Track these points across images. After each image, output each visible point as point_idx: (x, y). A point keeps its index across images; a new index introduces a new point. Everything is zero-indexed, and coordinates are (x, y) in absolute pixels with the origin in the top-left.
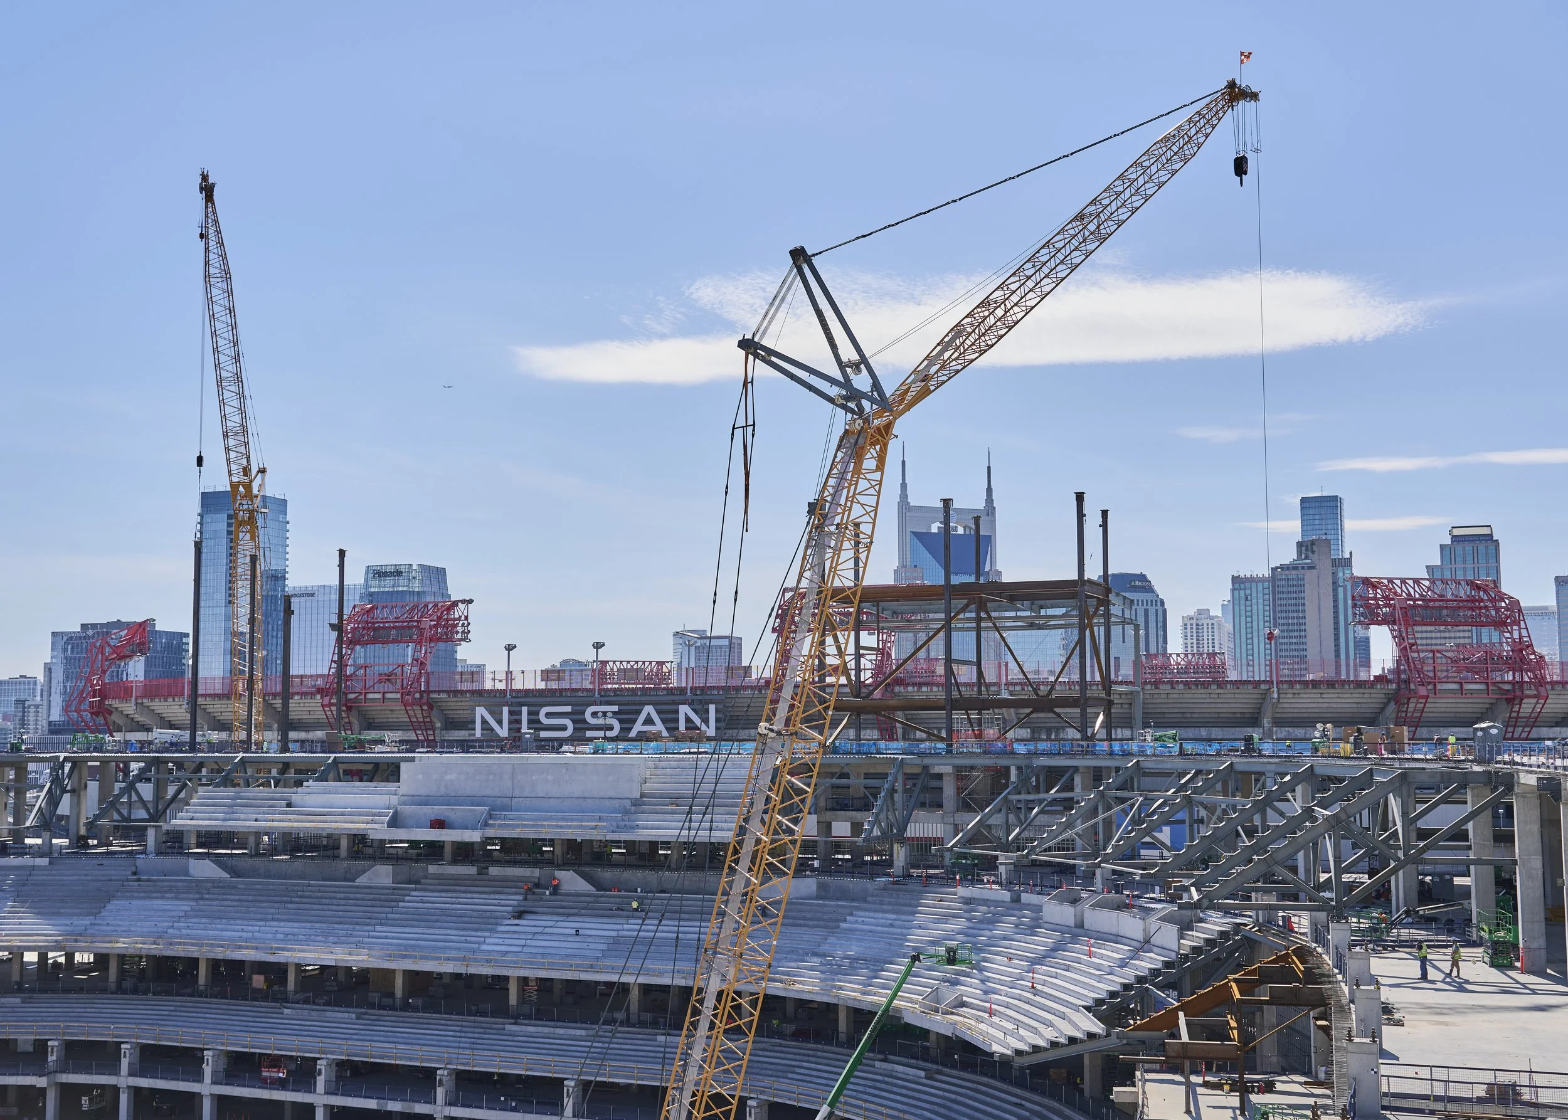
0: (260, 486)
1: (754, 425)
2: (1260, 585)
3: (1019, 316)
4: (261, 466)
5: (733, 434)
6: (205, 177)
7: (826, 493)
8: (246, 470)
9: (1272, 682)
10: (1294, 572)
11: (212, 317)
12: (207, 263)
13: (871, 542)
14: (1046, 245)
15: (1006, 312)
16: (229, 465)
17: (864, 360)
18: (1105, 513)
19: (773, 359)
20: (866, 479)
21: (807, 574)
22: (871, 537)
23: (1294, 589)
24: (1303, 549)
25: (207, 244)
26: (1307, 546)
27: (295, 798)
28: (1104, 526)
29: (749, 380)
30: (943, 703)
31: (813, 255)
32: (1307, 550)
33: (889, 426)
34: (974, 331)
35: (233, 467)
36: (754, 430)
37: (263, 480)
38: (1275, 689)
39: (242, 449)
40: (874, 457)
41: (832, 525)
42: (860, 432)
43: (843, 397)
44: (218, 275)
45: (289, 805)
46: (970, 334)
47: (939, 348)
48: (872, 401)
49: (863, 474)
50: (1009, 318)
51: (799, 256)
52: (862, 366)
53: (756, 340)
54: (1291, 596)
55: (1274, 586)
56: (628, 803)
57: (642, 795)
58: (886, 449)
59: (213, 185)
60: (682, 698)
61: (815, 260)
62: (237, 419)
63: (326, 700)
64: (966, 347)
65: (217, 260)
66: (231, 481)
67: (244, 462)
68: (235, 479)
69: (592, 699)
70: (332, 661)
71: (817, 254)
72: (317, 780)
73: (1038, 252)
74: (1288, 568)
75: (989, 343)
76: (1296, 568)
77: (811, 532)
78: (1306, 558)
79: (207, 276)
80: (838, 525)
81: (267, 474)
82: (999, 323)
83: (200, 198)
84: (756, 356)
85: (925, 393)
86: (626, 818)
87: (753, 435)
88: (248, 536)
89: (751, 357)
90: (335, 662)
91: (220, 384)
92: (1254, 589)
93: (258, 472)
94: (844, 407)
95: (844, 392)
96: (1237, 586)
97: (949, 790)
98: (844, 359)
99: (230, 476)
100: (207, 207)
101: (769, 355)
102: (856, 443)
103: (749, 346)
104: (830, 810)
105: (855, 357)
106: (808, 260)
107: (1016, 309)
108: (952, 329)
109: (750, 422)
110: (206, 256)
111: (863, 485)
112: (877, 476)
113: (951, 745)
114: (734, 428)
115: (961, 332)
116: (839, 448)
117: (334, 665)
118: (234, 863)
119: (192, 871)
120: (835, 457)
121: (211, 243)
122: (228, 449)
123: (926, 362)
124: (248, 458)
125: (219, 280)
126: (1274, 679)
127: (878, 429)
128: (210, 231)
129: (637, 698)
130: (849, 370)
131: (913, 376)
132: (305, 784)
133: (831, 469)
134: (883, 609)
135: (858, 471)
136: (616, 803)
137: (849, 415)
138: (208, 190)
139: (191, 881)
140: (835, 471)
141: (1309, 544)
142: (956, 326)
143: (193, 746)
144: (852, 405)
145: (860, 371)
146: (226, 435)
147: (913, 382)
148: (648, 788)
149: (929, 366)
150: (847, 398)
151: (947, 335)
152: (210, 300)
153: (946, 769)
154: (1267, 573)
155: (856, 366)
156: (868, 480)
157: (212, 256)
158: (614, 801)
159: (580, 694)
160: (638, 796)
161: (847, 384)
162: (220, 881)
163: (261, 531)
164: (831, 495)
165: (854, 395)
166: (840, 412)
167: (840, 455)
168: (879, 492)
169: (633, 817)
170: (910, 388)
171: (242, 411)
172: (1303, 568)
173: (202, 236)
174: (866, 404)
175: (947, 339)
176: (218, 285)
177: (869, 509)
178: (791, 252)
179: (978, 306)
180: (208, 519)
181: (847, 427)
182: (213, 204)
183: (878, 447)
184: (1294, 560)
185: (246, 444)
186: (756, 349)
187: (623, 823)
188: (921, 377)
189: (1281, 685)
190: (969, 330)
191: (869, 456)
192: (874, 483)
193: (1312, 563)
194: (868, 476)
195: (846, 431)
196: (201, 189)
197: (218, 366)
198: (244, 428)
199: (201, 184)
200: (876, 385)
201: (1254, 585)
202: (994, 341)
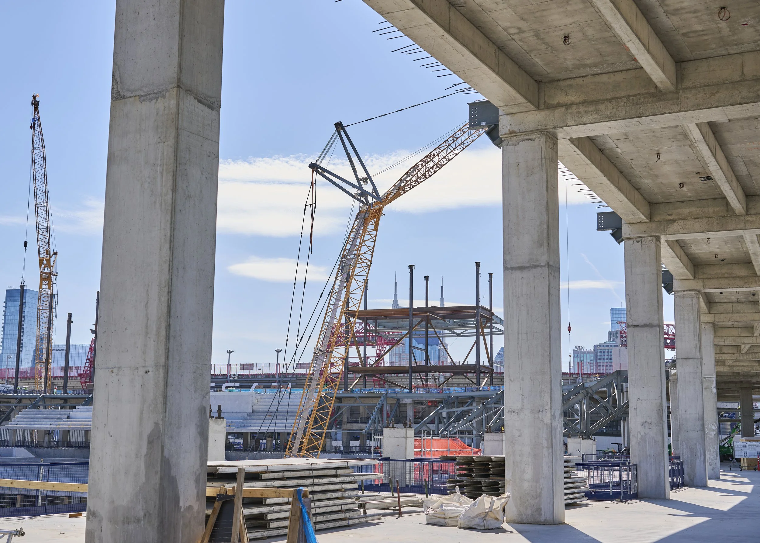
0: (54, 261)
1: (315, 204)
2: (588, 355)
3: (445, 163)
4: (55, 251)
5: (305, 208)
6: (34, 98)
7: (350, 240)
8: (48, 252)
9: (579, 374)
10: (607, 348)
11: (34, 170)
12: (33, 142)
13: (371, 264)
14: (459, 131)
15: (439, 161)
16: (39, 248)
17: (369, 177)
18: (491, 275)
19: (326, 174)
20: (370, 234)
21: (339, 278)
22: (371, 261)
23: (607, 357)
24: (612, 335)
25: (34, 132)
26: (614, 334)
27: (71, 414)
28: (490, 281)
29: (314, 183)
30: (407, 369)
31: (346, 126)
32: (613, 336)
33: (380, 209)
34: (423, 167)
35: (41, 250)
36: (315, 206)
37: (55, 258)
38: (580, 377)
39: (47, 240)
40: (373, 224)
41: (352, 255)
42: (366, 211)
43: (359, 194)
44: (39, 149)
45: (68, 417)
46: (420, 169)
47: (406, 175)
48: (373, 197)
49: (368, 232)
50: (440, 164)
51: (339, 126)
52: (368, 180)
53: (318, 164)
54: (604, 361)
55: (596, 356)
56: (246, 415)
57: (253, 411)
58: (379, 221)
59: (39, 102)
60: (273, 379)
61: (346, 129)
62: (45, 224)
63: (83, 379)
64: (419, 176)
65: (38, 141)
66: (39, 257)
67: (47, 247)
68: (41, 256)
69: (226, 380)
70: (87, 359)
71: (348, 126)
72: (84, 405)
73: (455, 134)
74: (603, 346)
75: (430, 174)
76: (607, 346)
77: (342, 259)
78: (613, 340)
79: (33, 148)
80: (355, 254)
81: (58, 256)
82: (435, 166)
83: (31, 108)
84: (317, 172)
85: (398, 195)
86: (245, 422)
87: (315, 208)
88: (47, 287)
89: (315, 173)
90: (89, 359)
91: (36, 206)
92: (585, 357)
93: (53, 254)
94: (359, 200)
95: (359, 192)
96: (576, 355)
97: (410, 413)
98: (360, 177)
99: (39, 254)
100: (35, 112)
101: (324, 172)
102: (365, 216)
103: (314, 167)
104: (349, 423)
105: (365, 176)
106: (343, 128)
107: (444, 160)
108: (413, 167)
109: (314, 202)
110: (33, 139)
111: (367, 237)
112: (374, 233)
113: (412, 389)
114: (306, 205)
115: (416, 168)
116: (356, 219)
117: (88, 361)
118: (37, 450)
119: (14, 454)
120: (354, 223)
121: (36, 132)
122: (39, 240)
123: (399, 182)
124: (49, 245)
125: (39, 151)
126: (580, 372)
127: (376, 211)
128: (36, 126)
129: (250, 379)
130: (362, 182)
131: (393, 188)
132: (77, 407)
133: (352, 229)
134: (379, 325)
135: (365, 231)
136: (240, 415)
137: (362, 204)
138: (35, 104)
139: (14, 459)
140: (354, 230)
141: (615, 333)
142: (415, 166)
143: (16, 391)
144: (363, 199)
145: (367, 183)
146: (38, 233)
147: (393, 190)
148: (255, 408)
149: (400, 184)
150: (361, 195)
151: (410, 170)
152: (33, 161)
153: (408, 401)
154: (592, 349)
155: (365, 180)
156: (371, 235)
157: (36, 139)
158: (238, 414)
159: (220, 377)
160: (251, 412)
161: (360, 188)
162: (29, 459)
163: (54, 285)
164: (351, 241)
165: (364, 193)
166: (357, 202)
167: (356, 222)
168: (375, 240)
169: (249, 421)
170: (391, 193)
171: (48, 220)
172: (611, 346)
173: (31, 127)
174: (370, 198)
175: (410, 172)
176: (38, 154)
177: (370, 248)
178: (335, 124)
179: (425, 157)
180: (9, 304)
181: (360, 209)
182: (38, 112)
183: (375, 219)
184: (607, 342)
185: (49, 238)
186: (317, 168)
187: (243, 424)
188: (397, 188)
189: (583, 376)
190: (420, 167)
191: (371, 223)
192: (373, 236)
193: (616, 343)
194: (371, 233)
195: (360, 211)
196: (32, 104)
197: (36, 196)
198: (48, 228)
199: (32, 101)
200: (375, 189)
201: (585, 355)
202: (432, 173)
